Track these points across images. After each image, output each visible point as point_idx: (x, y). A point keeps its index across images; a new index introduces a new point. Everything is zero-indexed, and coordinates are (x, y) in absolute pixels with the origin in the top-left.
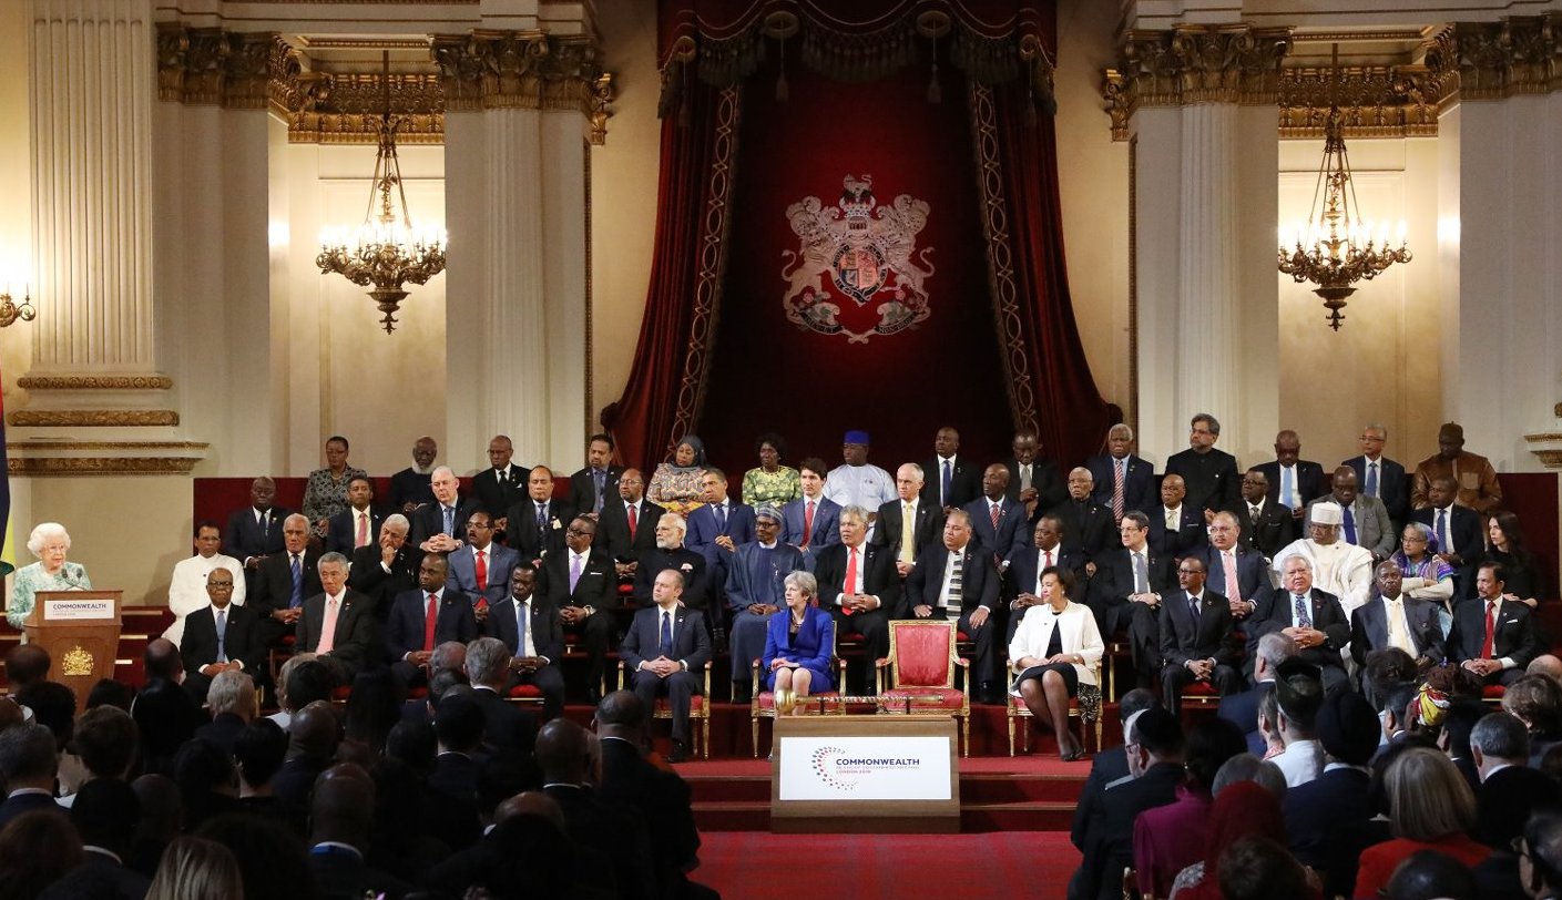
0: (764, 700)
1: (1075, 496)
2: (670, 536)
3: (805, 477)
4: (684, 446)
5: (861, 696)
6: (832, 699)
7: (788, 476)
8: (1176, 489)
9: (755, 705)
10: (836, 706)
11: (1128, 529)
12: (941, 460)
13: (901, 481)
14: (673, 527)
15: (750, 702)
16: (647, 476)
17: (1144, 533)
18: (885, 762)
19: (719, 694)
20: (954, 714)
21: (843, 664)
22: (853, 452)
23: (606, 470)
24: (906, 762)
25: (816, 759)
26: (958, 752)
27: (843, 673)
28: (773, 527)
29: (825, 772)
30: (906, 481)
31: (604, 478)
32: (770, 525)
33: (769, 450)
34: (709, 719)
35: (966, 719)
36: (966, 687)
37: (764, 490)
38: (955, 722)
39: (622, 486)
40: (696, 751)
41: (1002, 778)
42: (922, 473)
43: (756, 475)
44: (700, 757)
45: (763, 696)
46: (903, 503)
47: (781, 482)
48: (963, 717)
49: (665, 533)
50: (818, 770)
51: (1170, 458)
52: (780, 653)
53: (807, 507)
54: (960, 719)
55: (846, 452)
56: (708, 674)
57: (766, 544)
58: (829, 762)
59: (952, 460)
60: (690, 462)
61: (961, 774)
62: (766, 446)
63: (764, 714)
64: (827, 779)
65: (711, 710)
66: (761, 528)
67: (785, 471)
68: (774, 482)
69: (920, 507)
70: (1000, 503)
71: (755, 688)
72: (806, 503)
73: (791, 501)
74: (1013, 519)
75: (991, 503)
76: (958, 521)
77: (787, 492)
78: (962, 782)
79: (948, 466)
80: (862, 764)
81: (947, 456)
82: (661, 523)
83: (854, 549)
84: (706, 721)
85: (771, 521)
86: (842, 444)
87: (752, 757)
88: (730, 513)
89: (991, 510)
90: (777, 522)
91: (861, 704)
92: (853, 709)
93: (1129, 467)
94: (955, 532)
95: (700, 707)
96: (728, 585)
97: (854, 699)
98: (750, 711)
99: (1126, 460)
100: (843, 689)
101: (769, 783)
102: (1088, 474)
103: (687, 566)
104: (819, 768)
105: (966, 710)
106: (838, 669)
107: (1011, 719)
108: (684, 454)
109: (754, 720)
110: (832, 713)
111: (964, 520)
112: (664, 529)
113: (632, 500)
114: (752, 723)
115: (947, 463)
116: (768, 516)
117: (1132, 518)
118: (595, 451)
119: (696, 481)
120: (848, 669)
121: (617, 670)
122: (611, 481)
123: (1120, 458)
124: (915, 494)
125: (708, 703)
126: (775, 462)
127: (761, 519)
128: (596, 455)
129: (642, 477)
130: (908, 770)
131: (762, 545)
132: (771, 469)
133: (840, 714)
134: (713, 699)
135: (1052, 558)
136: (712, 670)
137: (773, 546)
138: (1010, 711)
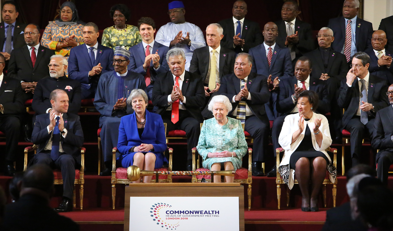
0: (119, 173)
1: (321, 45)
2: (59, 70)
3: (144, 29)
4: (65, 8)
5: (182, 171)
6: (163, 173)
7: (132, 30)
8: (382, 40)
9: (113, 176)
10: (166, 177)
11: (356, 65)
12: (235, 20)
13: (208, 35)
14: (61, 64)
15: (110, 174)
16: (41, 28)
17: (366, 67)
18: (197, 212)
19: (90, 169)
20: (242, 182)
21: (171, 151)
22: (175, 14)
23: (14, 24)
24: (211, 212)
25: (152, 211)
26: (244, 206)
27: (171, 157)
28: (125, 62)
29: (158, 219)
30: (212, 35)
31: (13, 30)
32: (122, 61)
33: (120, 15)
34: (84, 185)
35: (250, 186)
36: (250, 166)
37: (117, 40)
38: (242, 187)
39: (26, 36)
40: (75, 205)
41: (273, 222)
42: (222, 30)
43: (111, 31)
44: (78, 209)
45: (119, 170)
46: (211, 49)
47: (128, 34)
48: (248, 185)
49: (56, 68)
50: (154, 217)
51: (383, 20)
52: (130, 143)
53: (145, 49)
54: (246, 186)
55: (171, 15)
56: (83, 157)
57: (120, 73)
58: (161, 212)
59: (242, 21)
60: (71, 19)
61: (246, 220)
62: (117, 12)
63: (120, 182)
64: (160, 223)
65: (85, 179)
66: (116, 63)
67: (129, 29)
68: (123, 34)
69: (222, 52)
70: (273, 47)
71: (114, 166)
72: (145, 47)
73: (135, 46)
74: (282, 57)
75: (267, 47)
76: (243, 60)
77: (132, 40)
78: (246, 225)
79: (240, 25)
80: (182, 214)
81: (239, 18)
82: (53, 61)
83: (178, 76)
84: (82, 186)
85: (123, 59)
86: (168, 11)
87: (112, 210)
88: (98, 53)
89: (267, 51)
90: (127, 59)
91: (182, 175)
92: (176, 179)
93: (357, 25)
94: (242, 67)
95: (78, 177)
96: (97, 98)
97: (178, 172)
98: (110, 180)
99: (354, 20)
100: (171, 166)
101: (122, 225)
102: (331, 32)
103: (69, 88)
104: (155, 216)
105: (249, 180)
106: (168, 154)
107: (278, 186)
108: (65, 14)
109: (113, 186)
110: (163, 182)
111: (247, 59)
112: (55, 65)
113: (33, 45)
114: (111, 187)
115: (239, 22)
116: (121, 55)
117: (359, 58)
118: (6, 11)
119: (75, 30)
120: (174, 154)
121: (23, 154)
122: (17, 32)
123: (350, 18)
124: (218, 43)
125: (83, 175)
126: (123, 23)
127: (116, 57)
128: (7, 13)
129: (38, 28)
130: (212, 218)
131: (118, 74)
132: (121, 27)
133: (168, 182)
134: (86, 173)
135: (306, 84)
136: (85, 154)
137: (125, 74)
138: (278, 181)
